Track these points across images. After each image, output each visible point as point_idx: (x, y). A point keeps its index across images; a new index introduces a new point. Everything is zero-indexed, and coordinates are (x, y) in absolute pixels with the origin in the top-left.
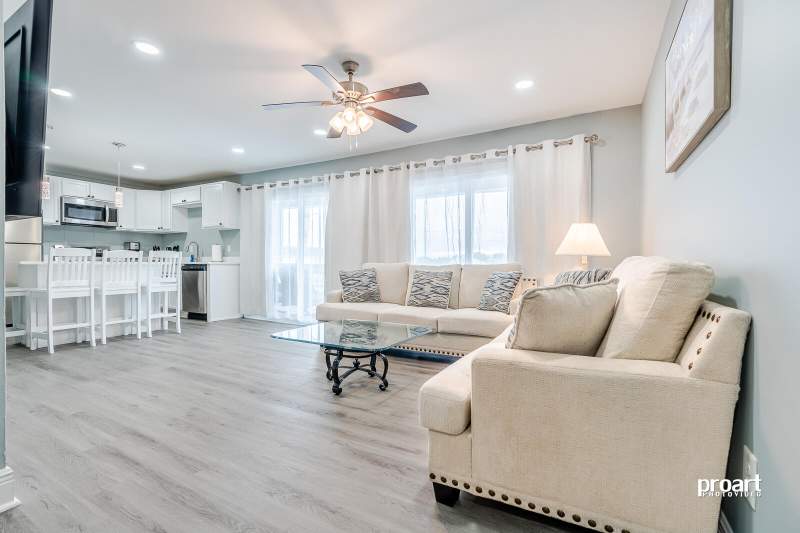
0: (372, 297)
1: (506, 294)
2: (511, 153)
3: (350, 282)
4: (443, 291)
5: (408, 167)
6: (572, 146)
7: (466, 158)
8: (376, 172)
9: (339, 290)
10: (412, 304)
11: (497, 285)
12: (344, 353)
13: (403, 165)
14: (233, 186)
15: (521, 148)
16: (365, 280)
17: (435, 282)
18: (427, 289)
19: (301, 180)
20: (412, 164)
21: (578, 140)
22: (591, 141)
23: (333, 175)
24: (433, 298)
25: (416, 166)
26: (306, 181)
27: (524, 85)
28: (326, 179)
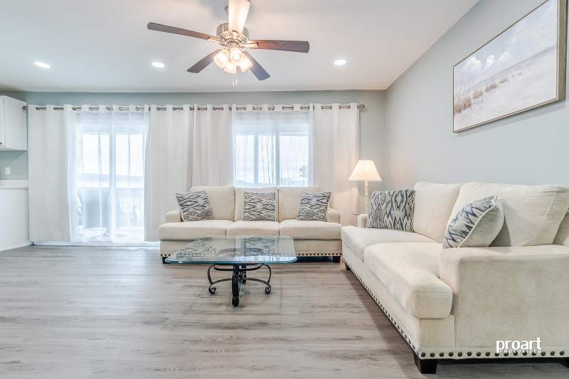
0: (207, 215)
1: (323, 208)
2: (311, 109)
3: (188, 203)
4: (272, 207)
5: (230, 109)
6: (350, 110)
7: (278, 108)
8: (199, 109)
9: (177, 211)
10: (246, 219)
11: (314, 201)
12: (248, 267)
13: (226, 107)
14: (17, 103)
15: (318, 106)
16: (201, 201)
17: (264, 201)
18: (259, 206)
19: (115, 107)
20: (234, 107)
21: (354, 106)
22: (361, 108)
23: (154, 107)
24: (264, 213)
25: (237, 109)
26: (121, 109)
27: (340, 62)
28: (146, 110)
